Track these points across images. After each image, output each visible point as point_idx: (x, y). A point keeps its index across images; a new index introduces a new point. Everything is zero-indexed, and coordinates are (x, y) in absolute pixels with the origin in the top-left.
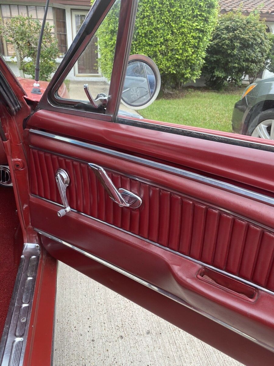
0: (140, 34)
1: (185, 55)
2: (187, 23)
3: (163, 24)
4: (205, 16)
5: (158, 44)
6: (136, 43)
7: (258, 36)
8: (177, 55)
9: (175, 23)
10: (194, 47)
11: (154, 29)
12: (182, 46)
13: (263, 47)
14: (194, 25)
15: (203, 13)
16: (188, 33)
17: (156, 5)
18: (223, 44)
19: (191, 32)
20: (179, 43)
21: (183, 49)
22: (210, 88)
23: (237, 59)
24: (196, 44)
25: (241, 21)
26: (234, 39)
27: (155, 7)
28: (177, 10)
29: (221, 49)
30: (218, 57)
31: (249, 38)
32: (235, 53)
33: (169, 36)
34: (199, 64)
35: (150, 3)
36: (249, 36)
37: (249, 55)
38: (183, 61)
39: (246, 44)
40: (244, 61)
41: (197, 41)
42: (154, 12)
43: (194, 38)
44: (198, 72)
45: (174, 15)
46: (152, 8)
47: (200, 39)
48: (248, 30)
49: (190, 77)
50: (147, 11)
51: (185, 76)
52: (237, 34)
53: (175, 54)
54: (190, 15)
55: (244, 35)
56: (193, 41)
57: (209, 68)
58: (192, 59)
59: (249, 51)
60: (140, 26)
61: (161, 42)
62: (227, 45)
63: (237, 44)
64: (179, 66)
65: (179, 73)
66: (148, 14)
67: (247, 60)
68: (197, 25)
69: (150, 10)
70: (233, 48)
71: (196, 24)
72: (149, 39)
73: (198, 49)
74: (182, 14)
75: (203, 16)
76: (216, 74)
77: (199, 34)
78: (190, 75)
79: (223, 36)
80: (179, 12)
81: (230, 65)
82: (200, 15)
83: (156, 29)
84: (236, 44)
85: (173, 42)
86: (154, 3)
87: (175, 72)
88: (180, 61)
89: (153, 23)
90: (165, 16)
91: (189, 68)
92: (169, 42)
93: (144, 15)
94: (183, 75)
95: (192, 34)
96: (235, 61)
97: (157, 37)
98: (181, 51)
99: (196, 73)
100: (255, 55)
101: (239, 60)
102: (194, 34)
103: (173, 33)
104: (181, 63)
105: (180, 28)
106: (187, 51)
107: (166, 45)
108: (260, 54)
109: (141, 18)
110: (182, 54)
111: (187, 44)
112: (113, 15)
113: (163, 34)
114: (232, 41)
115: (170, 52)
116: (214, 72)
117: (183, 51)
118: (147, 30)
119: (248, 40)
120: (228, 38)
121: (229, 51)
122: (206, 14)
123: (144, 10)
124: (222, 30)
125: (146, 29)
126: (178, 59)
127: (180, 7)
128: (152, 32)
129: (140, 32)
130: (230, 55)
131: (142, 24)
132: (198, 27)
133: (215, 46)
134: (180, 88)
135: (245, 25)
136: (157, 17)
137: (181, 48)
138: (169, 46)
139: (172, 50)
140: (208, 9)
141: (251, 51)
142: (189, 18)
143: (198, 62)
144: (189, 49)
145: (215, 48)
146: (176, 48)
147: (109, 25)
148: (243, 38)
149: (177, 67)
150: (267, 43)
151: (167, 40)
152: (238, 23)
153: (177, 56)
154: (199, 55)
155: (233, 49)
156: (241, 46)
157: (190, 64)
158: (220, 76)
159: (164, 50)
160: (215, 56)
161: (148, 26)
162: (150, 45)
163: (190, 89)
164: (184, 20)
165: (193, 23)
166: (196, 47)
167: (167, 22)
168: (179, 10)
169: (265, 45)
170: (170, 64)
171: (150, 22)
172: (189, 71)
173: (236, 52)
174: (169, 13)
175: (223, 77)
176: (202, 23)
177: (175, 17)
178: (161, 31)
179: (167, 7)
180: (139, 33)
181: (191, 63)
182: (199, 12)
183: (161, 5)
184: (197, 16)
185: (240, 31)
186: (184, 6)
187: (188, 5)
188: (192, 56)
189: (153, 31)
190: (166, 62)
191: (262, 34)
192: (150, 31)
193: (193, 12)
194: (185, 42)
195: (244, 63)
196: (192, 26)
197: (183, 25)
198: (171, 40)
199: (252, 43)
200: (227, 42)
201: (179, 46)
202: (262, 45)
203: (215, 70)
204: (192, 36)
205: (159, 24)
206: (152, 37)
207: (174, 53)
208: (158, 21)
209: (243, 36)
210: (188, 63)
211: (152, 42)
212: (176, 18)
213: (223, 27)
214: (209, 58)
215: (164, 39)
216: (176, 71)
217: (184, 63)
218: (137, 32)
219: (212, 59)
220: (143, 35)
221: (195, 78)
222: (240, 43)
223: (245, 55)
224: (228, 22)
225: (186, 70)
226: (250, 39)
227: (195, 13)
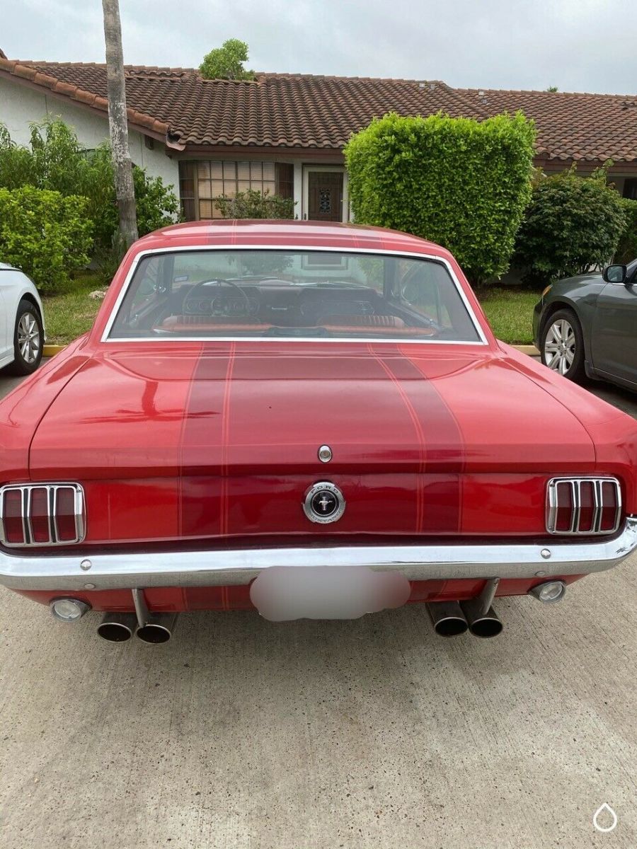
0: (422, 218)
1: (484, 244)
2: (487, 203)
3: (454, 206)
4: (512, 193)
5: (446, 230)
6: (416, 228)
7: (601, 210)
8: (473, 244)
9: (471, 203)
10: (497, 232)
12: (481, 232)
13: (612, 225)
14: (497, 205)
15: (508, 191)
16: (489, 215)
17: (445, 182)
18: (546, 223)
19: (492, 214)
20: (476, 229)
21: (481, 235)
22: (529, 287)
23: (568, 244)
24: (500, 229)
25: (573, 189)
26: (563, 215)
27: (443, 185)
28: (473, 188)
29: (543, 229)
30: (540, 240)
31: (587, 213)
32: (564, 236)
33: (462, 220)
34: (506, 255)
35: (437, 181)
36: (586, 210)
37: (588, 238)
38: (482, 251)
39: (582, 221)
40: (580, 246)
41: (501, 225)
42: (442, 191)
43: (497, 221)
44: (504, 265)
45: (468, 194)
46: (439, 187)
47: (507, 223)
48: (584, 202)
49: (493, 273)
50: (432, 190)
51: (486, 272)
52: (566, 208)
53: (469, 243)
54: (490, 193)
55: (577, 209)
56: (495, 226)
57: (525, 256)
58: (495, 249)
59: (587, 232)
60: (423, 208)
61: (451, 228)
62: (552, 224)
63: (567, 223)
64: (476, 258)
65: (476, 267)
66: (434, 194)
67: (585, 246)
69: (436, 188)
70: (562, 228)
71: (500, 204)
72: (434, 224)
73: (503, 234)
74: (480, 192)
75: (510, 194)
76: (537, 267)
77: (504, 215)
78: (492, 270)
79: (546, 211)
80: (476, 190)
81: (558, 253)
82: (505, 193)
83: (444, 211)
84: (565, 223)
85: (467, 226)
86: (443, 181)
87: (470, 266)
88: (477, 252)
89: (440, 204)
90: (457, 196)
91: (491, 260)
92: (462, 227)
93: (428, 195)
94: (482, 270)
95: (493, 216)
96: (567, 247)
97: (446, 221)
98: (478, 239)
99: (502, 267)
100: (597, 238)
101: (572, 246)
102: (497, 217)
103: (467, 216)
104: (478, 254)
105: (476, 210)
106: (487, 239)
107: (457, 232)
108: (607, 236)
109: (424, 199)
110: (480, 242)
111: (487, 229)
112: (388, 195)
113: (454, 218)
114: (559, 219)
115: (463, 240)
116: (533, 263)
117: (481, 238)
119: (585, 217)
120: (553, 213)
121: (556, 233)
122: (513, 191)
123: (428, 189)
124: (544, 201)
125: (430, 211)
126: (474, 249)
127: (477, 184)
128: (439, 215)
129: (422, 215)
130: (557, 238)
131: (426, 205)
132: (503, 208)
133: (535, 225)
134: (479, 287)
135: (580, 195)
136: (446, 197)
137: (478, 235)
138: (462, 232)
139: (466, 237)
140: (516, 185)
141: (591, 232)
142: (490, 196)
143: (504, 253)
144: (490, 236)
145: (533, 227)
146: (471, 234)
147: (381, 206)
148: (577, 214)
149: (473, 260)
150: (617, 218)
151: (459, 225)
153: (472, 246)
154: (504, 243)
155: (562, 230)
156: (573, 225)
157: (491, 255)
158: (544, 270)
159: (455, 238)
160: (534, 239)
161: (433, 207)
162: (435, 231)
163: (495, 289)
164: (482, 200)
165: (495, 203)
166: (500, 234)
167: (459, 202)
168: (476, 187)
169: (615, 223)
170: (464, 256)
171: (437, 203)
172: (491, 264)
173: (565, 234)
174: (462, 191)
175: (547, 271)
176: (508, 203)
177: (470, 196)
178: (452, 214)
179: (459, 184)
180: (420, 216)
181: (493, 254)
182: (503, 189)
183: (451, 183)
184: (500, 194)
185: (572, 204)
186: (482, 183)
187: (488, 181)
188: (494, 244)
189: (441, 213)
190: (458, 254)
191: (608, 207)
192: (436, 214)
193: (495, 190)
194: (484, 227)
195: (580, 250)
196: (494, 207)
197: (482, 205)
198: (465, 224)
199: (590, 220)
200: (552, 219)
201: (476, 232)
202: (610, 222)
203: (535, 260)
204: (494, 219)
205: (448, 205)
206: (438, 222)
207: (468, 241)
208: (447, 201)
209: (575, 211)
210: (488, 254)
211: (438, 227)
212: (472, 198)
213: (546, 197)
214: (525, 241)
215: (455, 223)
216: (472, 265)
217: (483, 254)
218: (418, 215)
219: (530, 243)
220: (427, 219)
221: (500, 273)
222: (572, 221)
223: (582, 238)
224: (554, 190)
225: (486, 263)
226: (587, 215)
227: (498, 191)
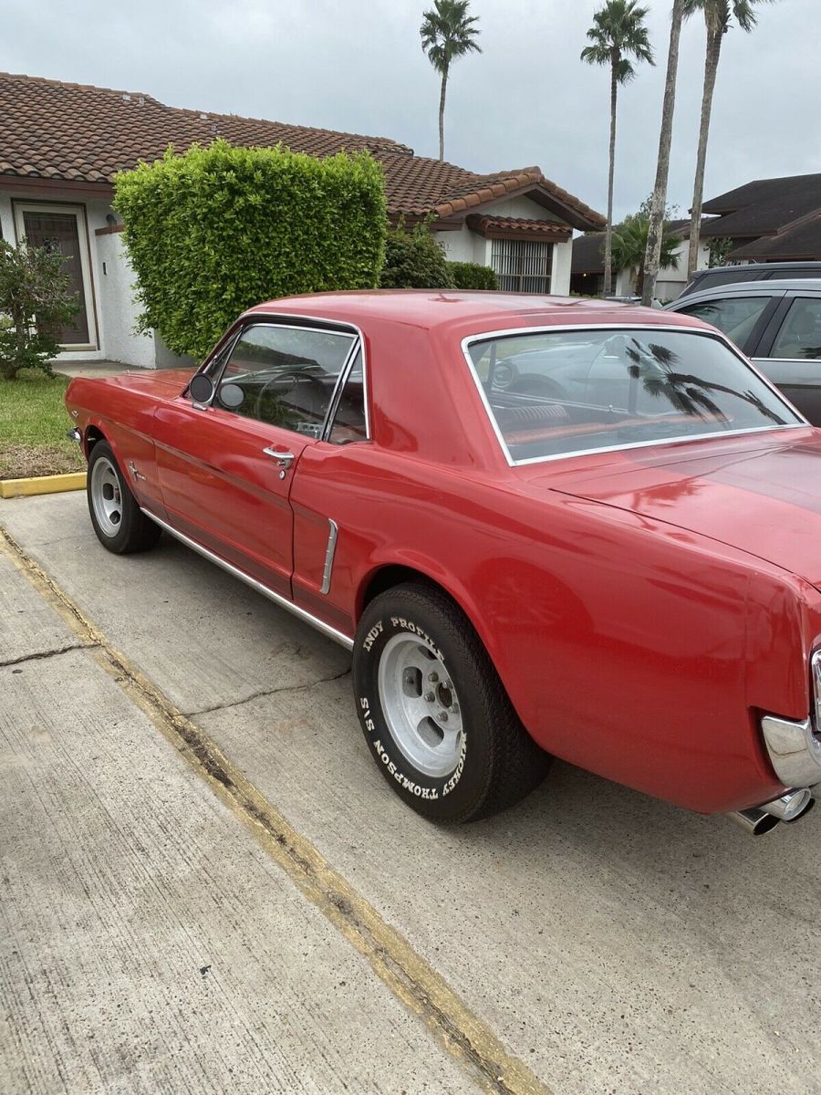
2: (348, 263)
3: (311, 266)
7: (439, 272)
9: (330, 263)
11: (296, 273)
17: (299, 235)
25: (407, 248)
27: (297, 239)
28: (331, 244)
33: (322, 284)
35: (289, 233)
42: (296, 247)
45: (326, 251)
46: (293, 241)
48: (421, 263)
50: (285, 245)
54: (351, 251)
60: (274, 268)
66: (287, 250)
68: (363, 267)
69: (289, 243)
74: (339, 249)
80: (335, 246)
83: (301, 273)
86: (296, 234)
89: (294, 264)
90: (314, 253)
93: (280, 251)
102: (360, 281)
109: (275, 256)
118: (285, 274)
123: (279, 244)
127: (335, 239)
128: (294, 278)
129: (274, 277)
131: (278, 265)
132: (366, 270)
135: (415, 254)
136: (301, 255)
142: (351, 254)
147: (219, 265)
148: (417, 277)
152: (404, 251)
161: (286, 268)
164: (342, 259)
165: (357, 263)
167: (317, 261)
168: (335, 243)
171: (290, 262)
174: (319, 248)
177: (329, 254)
178: (309, 276)
179: (316, 239)
180: (271, 279)
182: (364, 246)
183: (305, 237)
184: (360, 252)
185: (409, 265)
186: (341, 237)
187: (347, 235)
189: (296, 275)
192: (290, 276)
193: (356, 247)
197: (342, 266)
204: (357, 283)
205: (304, 265)
208: (302, 260)
212: (330, 256)
227: (359, 248)
